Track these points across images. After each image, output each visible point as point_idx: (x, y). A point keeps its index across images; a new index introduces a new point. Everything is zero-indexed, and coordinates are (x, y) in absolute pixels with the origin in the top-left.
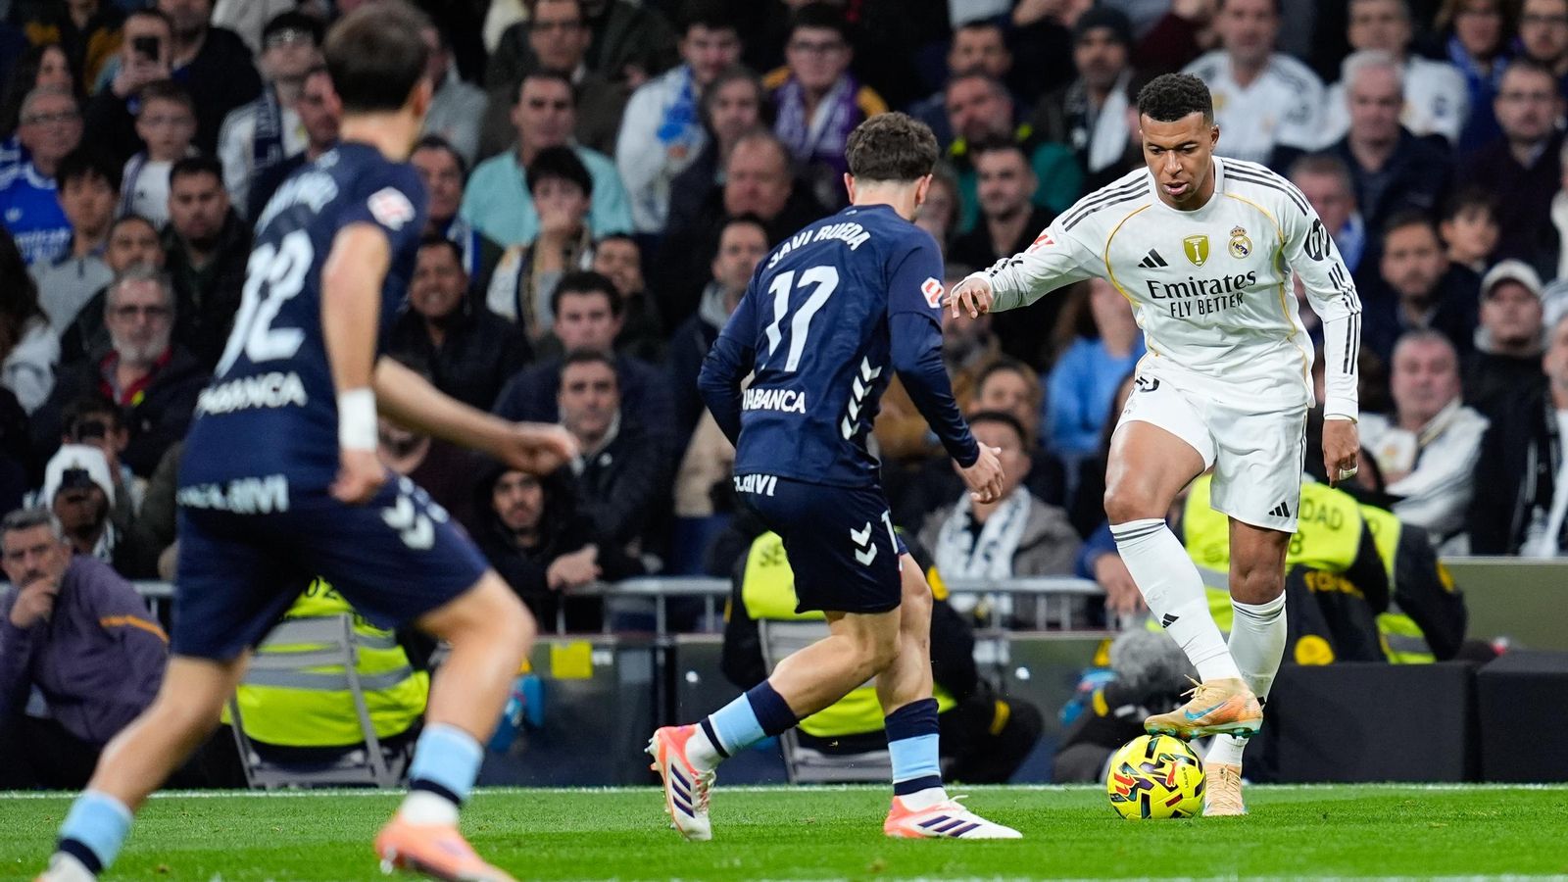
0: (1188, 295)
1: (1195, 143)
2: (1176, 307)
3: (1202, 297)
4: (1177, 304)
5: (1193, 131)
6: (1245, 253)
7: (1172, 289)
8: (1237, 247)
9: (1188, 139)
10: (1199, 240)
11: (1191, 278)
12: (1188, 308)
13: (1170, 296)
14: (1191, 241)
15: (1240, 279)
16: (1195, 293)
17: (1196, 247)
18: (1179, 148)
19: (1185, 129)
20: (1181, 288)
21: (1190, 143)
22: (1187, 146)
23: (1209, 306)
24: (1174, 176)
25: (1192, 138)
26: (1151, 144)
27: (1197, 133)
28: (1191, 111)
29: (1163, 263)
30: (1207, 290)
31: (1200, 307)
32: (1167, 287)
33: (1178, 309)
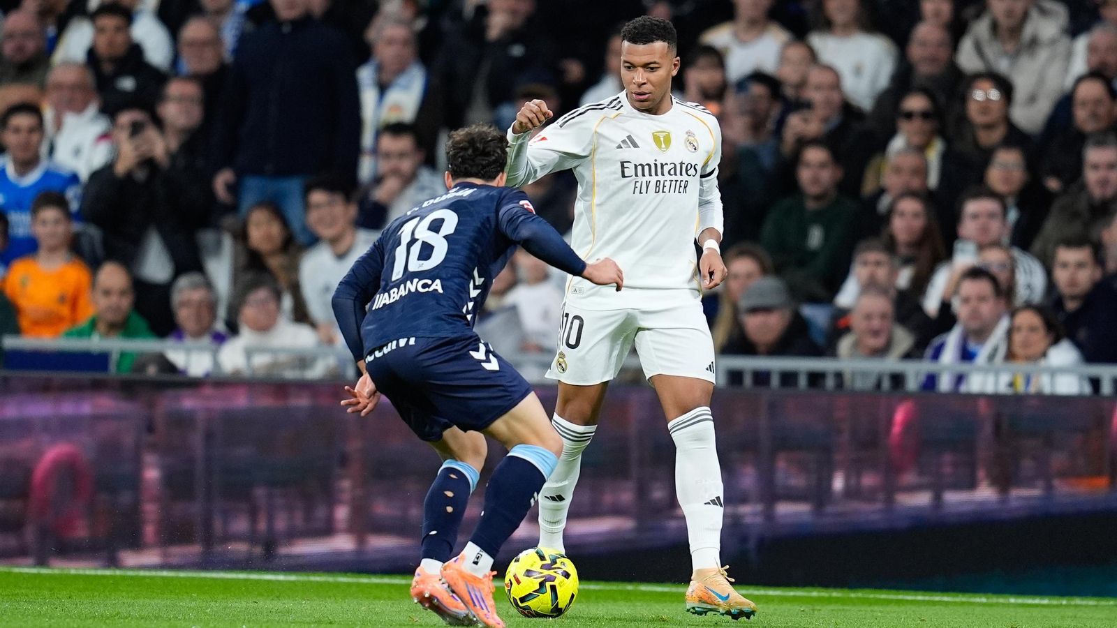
0: (650, 175)
1: (658, 63)
2: (638, 185)
3: (660, 177)
4: (640, 182)
5: (658, 56)
6: (695, 149)
7: (640, 168)
8: (690, 143)
9: (652, 60)
10: (664, 134)
11: (656, 160)
12: (647, 187)
13: (636, 175)
14: (658, 134)
15: (689, 166)
16: (656, 174)
17: (662, 139)
18: (646, 66)
19: (652, 53)
20: (646, 168)
21: (655, 63)
22: (652, 66)
23: (664, 186)
24: (640, 85)
25: (656, 60)
26: (626, 62)
27: (661, 57)
28: (658, 40)
29: (635, 145)
30: (666, 172)
31: (656, 186)
32: (636, 166)
33: (639, 188)
